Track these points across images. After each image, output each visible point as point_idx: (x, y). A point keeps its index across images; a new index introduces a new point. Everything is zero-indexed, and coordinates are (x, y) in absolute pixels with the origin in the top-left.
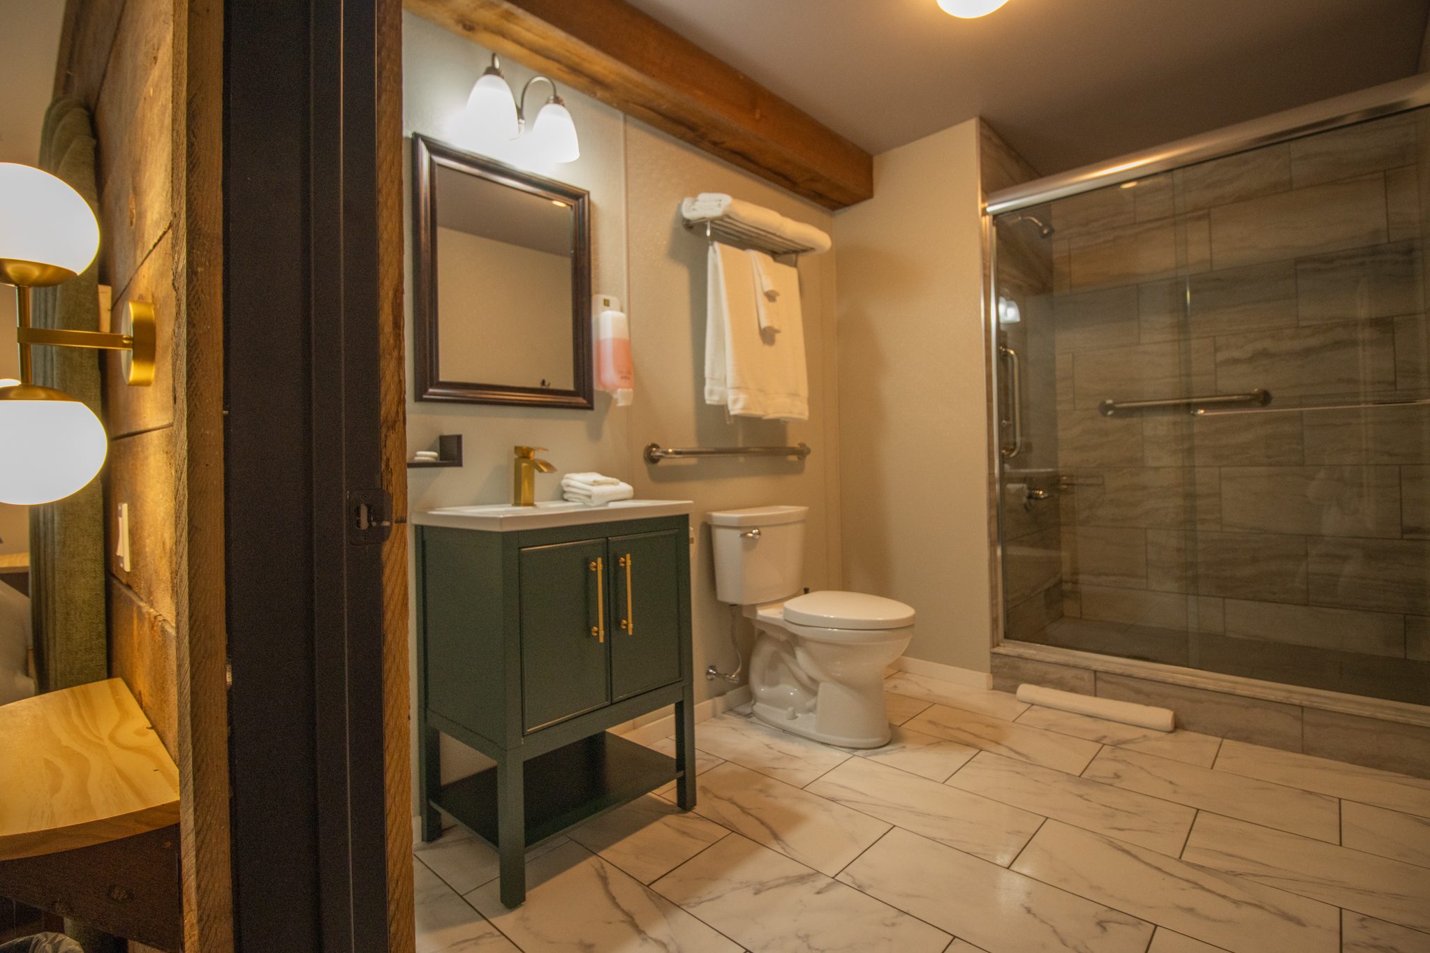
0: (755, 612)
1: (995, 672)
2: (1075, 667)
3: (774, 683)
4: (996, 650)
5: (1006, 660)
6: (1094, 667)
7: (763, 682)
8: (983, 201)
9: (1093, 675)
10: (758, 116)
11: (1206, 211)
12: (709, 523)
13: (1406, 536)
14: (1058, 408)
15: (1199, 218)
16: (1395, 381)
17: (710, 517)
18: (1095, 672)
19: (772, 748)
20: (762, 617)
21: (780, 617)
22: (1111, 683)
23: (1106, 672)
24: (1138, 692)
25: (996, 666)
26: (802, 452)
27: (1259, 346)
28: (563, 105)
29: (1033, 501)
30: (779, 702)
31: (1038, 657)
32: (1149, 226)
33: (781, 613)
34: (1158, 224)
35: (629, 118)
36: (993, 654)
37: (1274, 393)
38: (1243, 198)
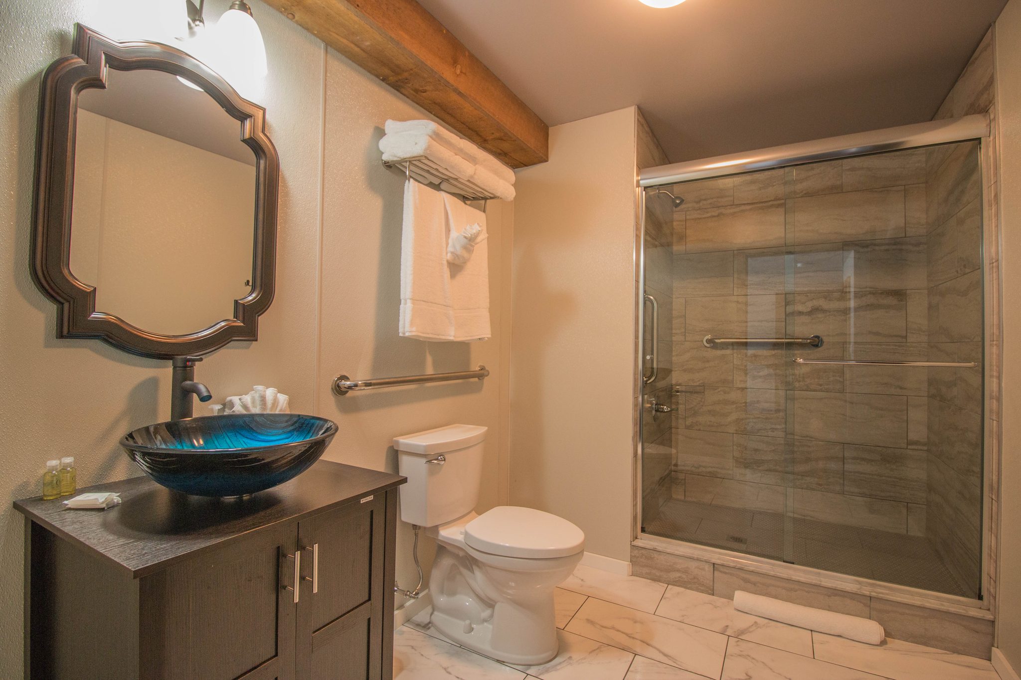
0: (437, 533)
1: (633, 561)
2: (698, 560)
3: (452, 593)
4: (635, 543)
5: (643, 551)
6: (713, 561)
7: (442, 592)
8: (638, 175)
9: (712, 566)
10: (458, 72)
11: (783, 201)
12: (396, 448)
13: (909, 447)
14: (674, 339)
15: (779, 206)
16: (906, 336)
17: (397, 442)
18: (714, 564)
19: (450, 673)
20: (443, 537)
21: (460, 538)
22: (726, 573)
23: (723, 565)
24: (746, 581)
25: (635, 556)
26: (481, 375)
27: (816, 303)
28: (251, 14)
29: (658, 413)
30: (456, 613)
31: (669, 551)
32: (743, 208)
33: (461, 533)
34: (750, 207)
35: (329, 48)
36: (633, 546)
37: (825, 339)
38: (809, 194)
